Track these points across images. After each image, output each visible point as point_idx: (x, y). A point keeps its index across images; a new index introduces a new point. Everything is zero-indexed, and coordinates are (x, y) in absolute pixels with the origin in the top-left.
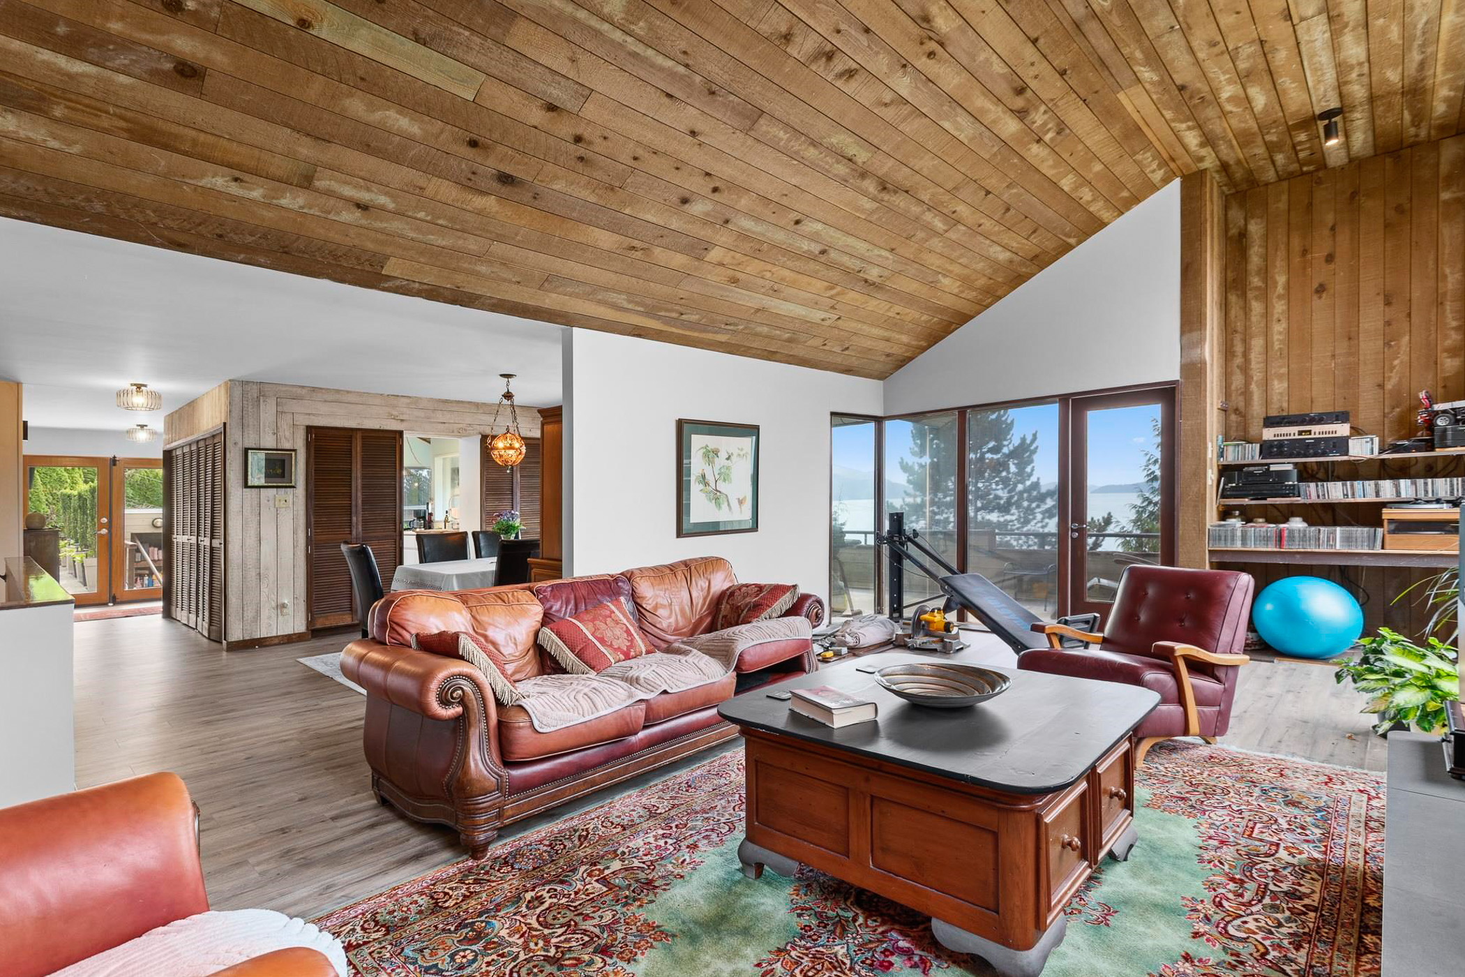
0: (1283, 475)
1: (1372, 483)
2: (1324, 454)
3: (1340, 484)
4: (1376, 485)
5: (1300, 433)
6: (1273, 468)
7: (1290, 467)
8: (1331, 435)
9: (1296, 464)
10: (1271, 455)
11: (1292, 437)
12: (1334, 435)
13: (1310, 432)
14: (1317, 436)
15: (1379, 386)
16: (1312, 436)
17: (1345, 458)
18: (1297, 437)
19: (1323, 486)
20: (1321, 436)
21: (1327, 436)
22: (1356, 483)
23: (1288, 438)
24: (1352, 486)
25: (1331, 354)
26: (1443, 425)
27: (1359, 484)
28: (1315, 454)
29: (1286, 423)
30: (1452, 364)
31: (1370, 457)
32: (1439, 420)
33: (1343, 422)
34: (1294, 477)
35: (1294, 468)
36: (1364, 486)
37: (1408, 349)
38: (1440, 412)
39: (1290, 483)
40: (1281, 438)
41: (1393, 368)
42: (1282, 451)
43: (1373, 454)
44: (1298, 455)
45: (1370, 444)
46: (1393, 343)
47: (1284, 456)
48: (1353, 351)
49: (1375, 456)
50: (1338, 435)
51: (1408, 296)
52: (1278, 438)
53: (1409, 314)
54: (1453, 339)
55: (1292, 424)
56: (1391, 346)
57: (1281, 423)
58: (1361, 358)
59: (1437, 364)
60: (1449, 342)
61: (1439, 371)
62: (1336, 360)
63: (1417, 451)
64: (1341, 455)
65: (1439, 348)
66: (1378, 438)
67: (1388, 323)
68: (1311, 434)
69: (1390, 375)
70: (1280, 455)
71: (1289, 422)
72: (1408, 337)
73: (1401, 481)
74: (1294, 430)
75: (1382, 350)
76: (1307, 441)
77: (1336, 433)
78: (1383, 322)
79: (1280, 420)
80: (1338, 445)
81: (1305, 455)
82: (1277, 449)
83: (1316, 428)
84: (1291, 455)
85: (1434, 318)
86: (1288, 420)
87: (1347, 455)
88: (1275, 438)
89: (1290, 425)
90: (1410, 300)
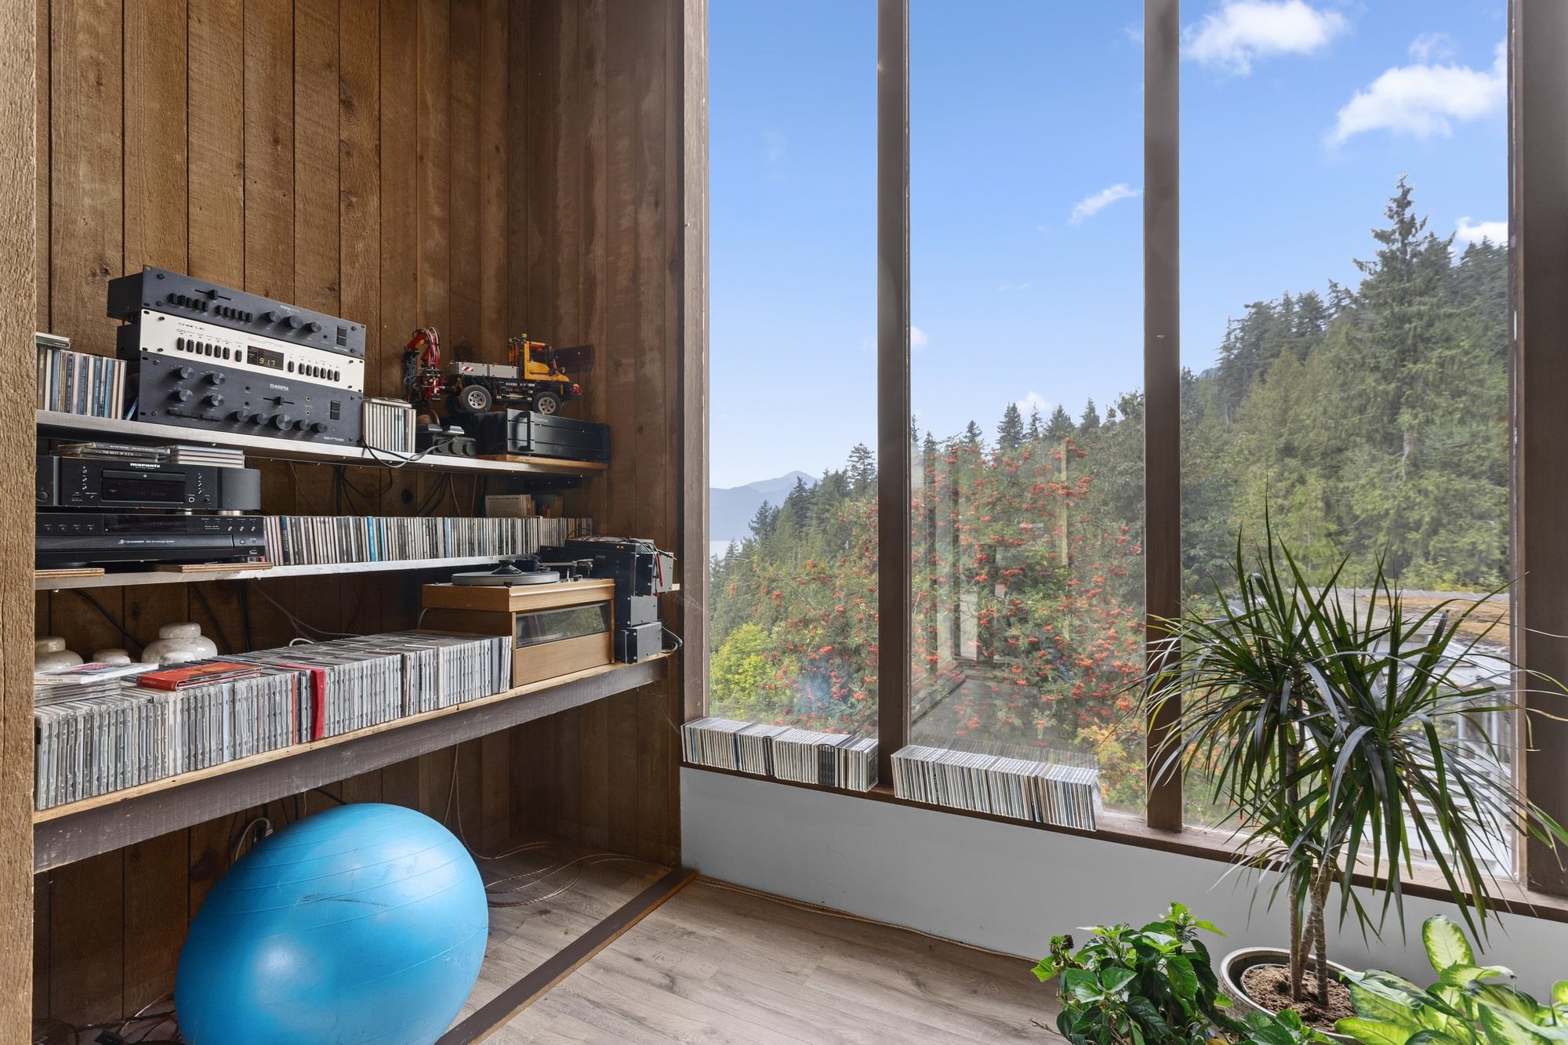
0: (218, 478)
1: (393, 521)
2: (313, 431)
3: (332, 521)
4: (401, 529)
5: (256, 355)
6: (186, 458)
7: (237, 462)
8: (325, 382)
9: (254, 457)
10: (174, 410)
11: (230, 363)
12: (331, 384)
13: (276, 360)
14: (295, 376)
16: (283, 374)
17: (355, 452)
18: (244, 365)
19: (296, 526)
20: (304, 378)
21: (318, 381)
22: (364, 520)
23: (220, 362)
24: (358, 528)
25: (235, 156)
26: (476, 407)
27: (369, 523)
28: (296, 429)
29: (217, 310)
30: (434, 289)
31: (408, 455)
32: (470, 397)
33: (352, 353)
34: (248, 492)
35: (248, 464)
36: (379, 529)
37: (377, 227)
38: (469, 380)
39: (237, 513)
40: (202, 358)
41: (353, 257)
42: (207, 402)
43: (406, 450)
44: (251, 424)
45: (401, 423)
46: (354, 200)
47: (212, 420)
48: (284, 176)
49: (410, 455)
50: (341, 385)
51: (377, 107)
52: (193, 356)
53: (378, 149)
54: (436, 240)
55: (233, 323)
56: (350, 205)
57: (204, 308)
58: (299, 205)
59: (416, 279)
60: (431, 244)
61: (419, 295)
62: (247, 182)
63: (466, 454)
64: (349, 442)
65: (419, 248)
66: (415, 411)
67: (346, 149)
68: (279, 366)
69: (350, 271)
70: (201, 418)
71: (226, 309)
72: (376, 199)
73: (440, 520)
74: (238, 340)
75: (335, 205)
76: (272, 386)
77: (336, 379)
78: (336, 138)
79: (202, 298)
80: (342, 413)
81: (271, 427)
82: (189, 392)
83: (294, 352)
84: (230, 422)
85: (412, 183)
86: (224, 304)
87: (361, 442)
88: (184, 355)
89: (226, 321)
90: (380, 119)
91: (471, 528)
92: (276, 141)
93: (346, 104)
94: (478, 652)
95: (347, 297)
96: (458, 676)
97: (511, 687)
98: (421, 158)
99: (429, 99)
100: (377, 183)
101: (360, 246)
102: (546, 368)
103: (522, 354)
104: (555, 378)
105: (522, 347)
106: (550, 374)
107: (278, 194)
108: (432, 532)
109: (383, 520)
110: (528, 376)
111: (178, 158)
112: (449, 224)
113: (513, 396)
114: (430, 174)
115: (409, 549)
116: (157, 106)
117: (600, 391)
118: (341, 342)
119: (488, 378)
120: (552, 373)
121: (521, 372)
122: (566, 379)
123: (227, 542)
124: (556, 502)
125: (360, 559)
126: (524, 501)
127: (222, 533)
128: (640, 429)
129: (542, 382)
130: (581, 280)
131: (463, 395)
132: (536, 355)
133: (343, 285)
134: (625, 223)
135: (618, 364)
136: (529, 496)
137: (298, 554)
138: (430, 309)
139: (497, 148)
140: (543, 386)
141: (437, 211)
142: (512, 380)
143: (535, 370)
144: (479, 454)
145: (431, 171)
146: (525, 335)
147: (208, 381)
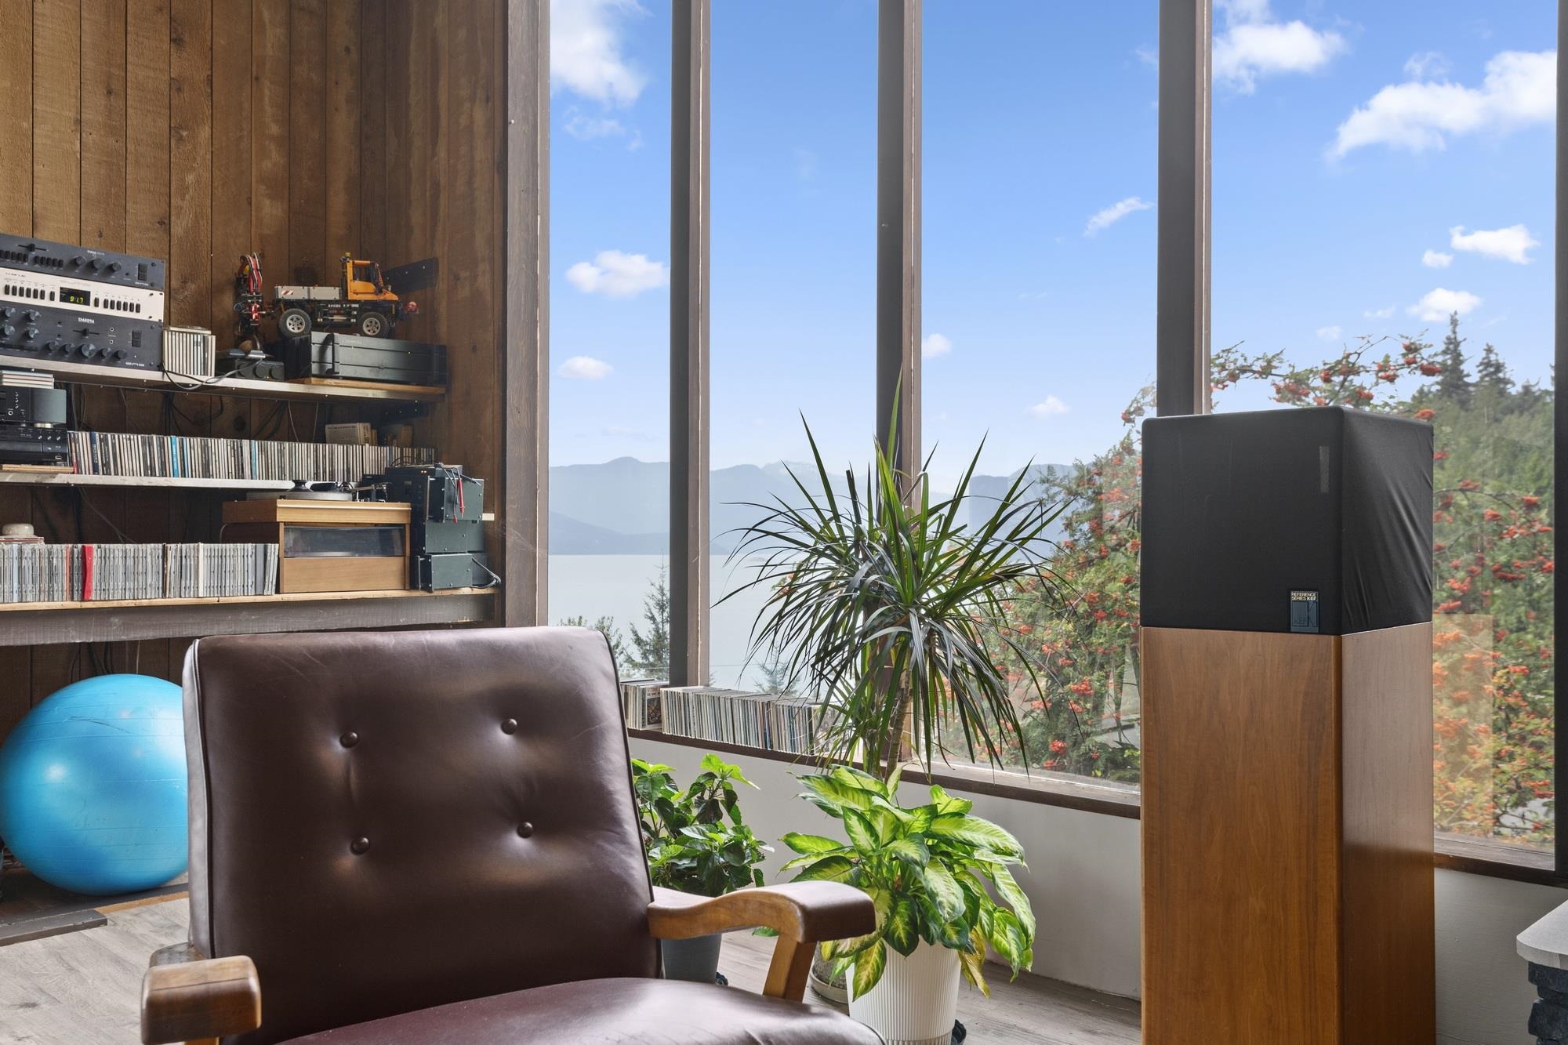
0: (30, 396)
1: (197, 441)
2: (115, 359)
3: (137, 439)
4: (205, 449)
5: (67, 295)
6: (8, 380)
7: (47, 383)
8: (128, 314)
9: (62, 380)
11: (46, 303)
12: (133, 315)
13: (83, 297)
14: (100, 310)
15: (161, 223)
16: (90, 309)
17: (155, 376)
18: (57, 304)
19: (104, 441)
20: (109, 312)
21: (121, 313)
22: (167, 439)
23: (38, 302)
24: (162, 446)
25: (72, 114)
26: (296, 331)
27: (173, 442)
28: (98, 358)
29: (36, 260)
30: (271, 211)
31: (204, 378)
32: (288, 321)
33: (152, 287)
34: (56, 411)
35: (56, 386)
36: (182, 448)
37: (209, 157)
38: (290, 304)
39: (48, 426)
40: (24, 300)
41: (184, 190)
42: (26, 336)
43: (205, 373)
44: (61, 354)
45: (200, 349)
46: (185, 133)
47: (30, 349)
48: (117, 123)
49: (210, 379)
50: (142, 316)
51: (209, 38)
52: (17, 299)
53: (210, 80)
54: (273, 159)
55: (48, 269)
56: (181, 139)
57: (24, 258)
58: (131, 147)
59: (250, 203)
60: (267, 165)
61: (253, 218)
62: (84, 135)
63: (273, 378)
64: (149, 367)
65: (254, 170)
66: (214, 337)
67: (176, 85)
68: (87, 302)
69: (180, 203)
70: (22, 348)
71: (43, 258)
72: (208, 129)
73: (246, 443)
74: (51, 283)
75: (166, 142)
76: (80, 320)
77: (138, 311)
78: (167, 78)
79: (22, 251)
80: (143, 342)
81: (78, 356)
82: (12, 328)
83: (99, 290)
84: (45, 352)
85: (246, 105)
86: (41, 254)
87: (160, 367)
88: (10, 298)
89: (43, 268)
90: (211, 49)
91: (281, 452)
92: (109, 93)
93: (177, 41)
94: (241, 554)
95: (178, 229)
96: (219, 572)
97: (278, 591)
98: (257, 79)
99: (266, 15)
100: (208, 112)
101: (190, 178)
102: (371, 287)
103: (345, 275)
104: (381, 297)
105: (344, 266)
106: (375, 293)
107: (112, 141)
108: (238, 454)
109: (186, 440)
110: (351, 296)
111: (25, 125)
112: (289, 142)
113: (337, 318)
114: (267, 92)
115: (213, 468)
116: (8, 84)
117: (443, 308)
118: (142, 276)
119: (309, 301)
120: (379, 291)
121: (344, 292)
122: (395, 298)
123: (40, 448)
124: (403, 431)
125: (164, 474)
126: (361, 429)
127: (35, 440)
128: (474, 349)
129: (367, 302)
130: (428, 185)
131: (281, 320)
132: (363, 274)
133: (173, 218)
134: (463, 121)
135: (457, 278)
136: (368, 425)
137: (106, 465)
138: (266, 232)
139: (347, 49)
140: (368, 307)
141: (274, 129)
142: (336, 302)
143: (360, 290)
144: (287, 378)
145: (269, 91)
146: (348, 254)
147: (27, 318)
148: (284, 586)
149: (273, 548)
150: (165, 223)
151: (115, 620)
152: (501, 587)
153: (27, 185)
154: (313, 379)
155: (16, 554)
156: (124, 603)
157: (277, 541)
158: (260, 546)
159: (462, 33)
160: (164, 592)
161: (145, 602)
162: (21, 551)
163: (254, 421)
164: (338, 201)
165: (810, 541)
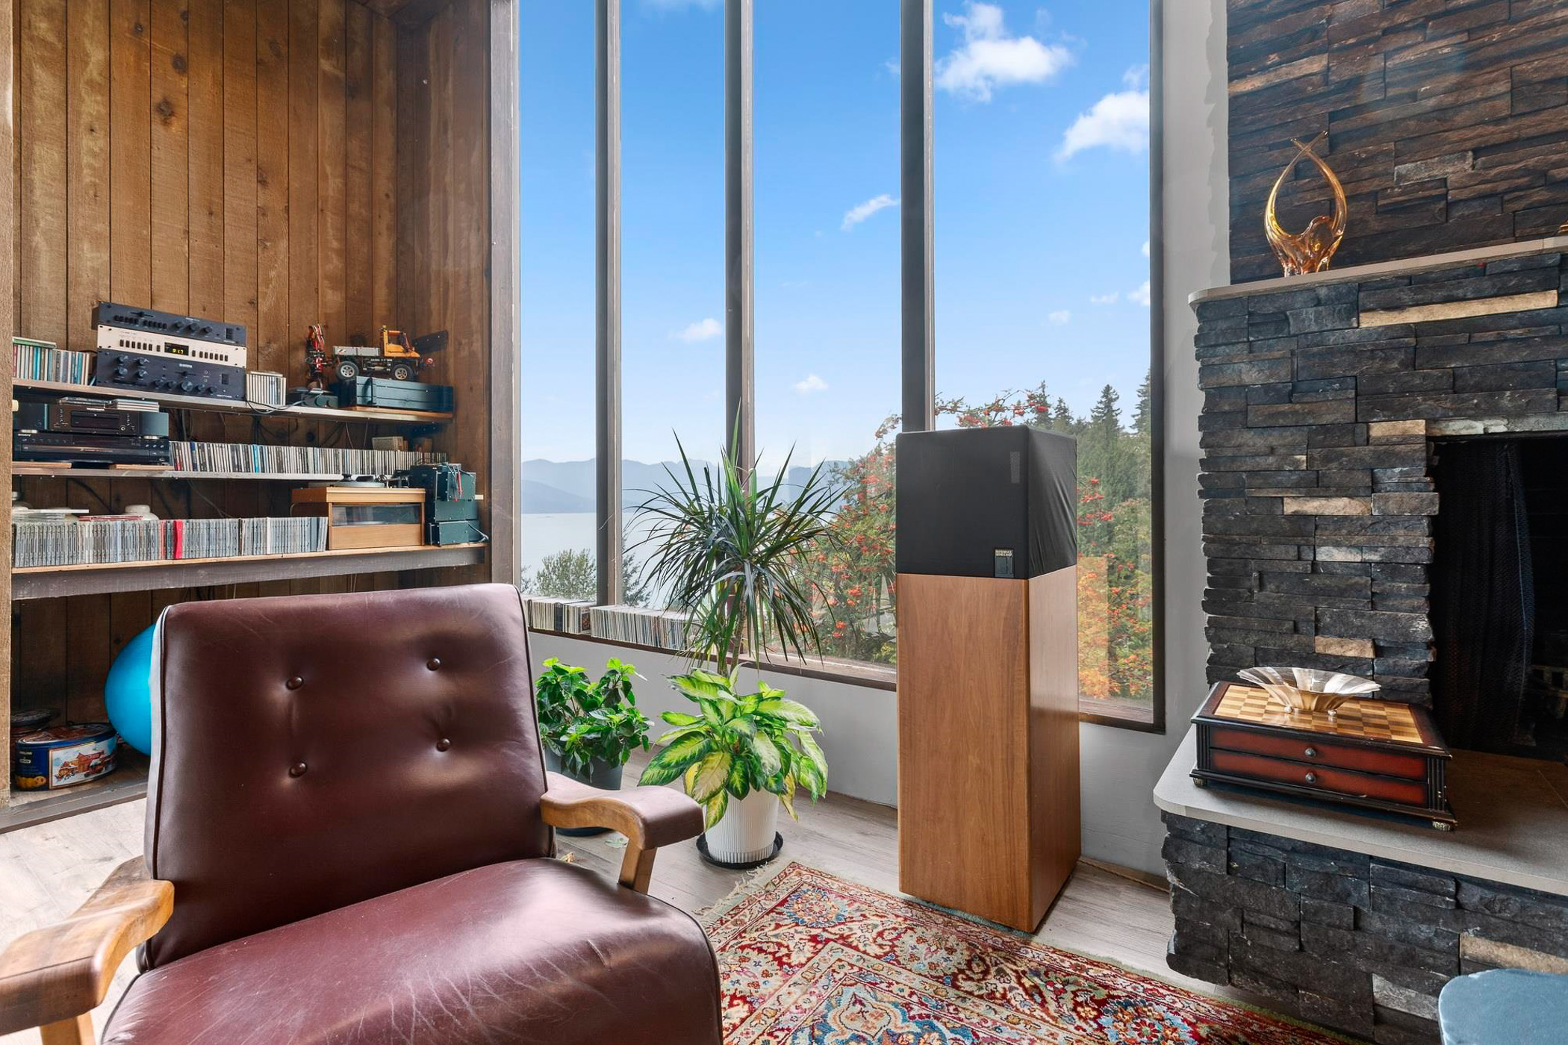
0: (140, 418)
1: (273, 448)
2: (209, 392)
3: (228, 447)
4: (279, 453)
5: (170, 348)
6: (122, 406)
7: (154, 408)
8: (218, 362)
9: (164, 407)
10: (115, 380)
11: (154, 353)
12: (223, 363)
13: (185, 350)
14: (197, 359)
15: (251, 303)
16: (189, 358)
17: (241, 404)
18: (162, 354)
19: (201, 449)
20: (203, 360)
21: (213, 361)
22: (250, 447)
23: (147, 352)
24: (246, 452)
25: (181, 227)
26: (348, 376)
27: (255, 450)
28: (195, 391)
29: (145, 323)
30: (332, 298)
31: (277, 406)
32: (342, 369)
33: (237, 344)
34: (162, 426)
35: (161, 410)
36: (262, 453)
37: (286, 260)
38: (344, 358)
39: (155, 438)
40: (136, 351)
41: (268, 281)
42: (137, 376)
43: (278, 403)
44: (166, 388)
45: (275, 386)
46: (268, 244)
47: (141, 385)
48: (216, 235)
49: (282, 406)
50: (230, 363)
51: (286, 182)
52: (130, 350)
53: (287, 209)
54: (335, 264)
55: (156, 330)
56: (265, 247)
57: (136, 322)
58: (228, 252)
59: (318, 292)
60: (330, 267)
61: (320, 303)
62: (191, 241)
63: (329, 407)
64: (235, 398)
65: (320, 271)
66: (285, 379)
67: (262, 212)
68: (187, 353)
69: (265, 290)
70: (134, 384)
71: (150, 322)
72: (285, 242)
73: (310, 449)
74: (158, 339)
75: (254, 249)
76: (181, 365)
77: (226, 360)
78: (255, 206)
79: (134, 317)
80: (230, 381)
81: (179, 390)
82: (125, 370)
83: (195, 345)
84: (153, 386)
85: (314, 228)
86: (149, 319)
87: (244, 399)
88: (124, 349)
89: (152, 329)
90: (288, 189)
91: (336, 455)
92: (211, 214)
93: (263, 182)
94: (299, 524)
95: (263, 307)
96: (282, 536)
97: (327, 548)
98: (322, 210)
99: (328, 169)
100: (286, 230)
101: (273, 274)
102: (401, 348)
103: (382, 340)
104: (408, 355)
105: (382, 334)
106: (404, 352)
107: (212, 246)
108: (304, 458)
109: (265, 448)
110: (387, 354)
111: (145, 232)
112: (346, 253)
113: (377, 368)
114: (329, 220)
115: (285, 466)
116: (130, 203)
117: (451, 362)
118: (229, 337)
119: (357, 357)
120: (406, 351)
121: (382, 351)
122: (418, 355)
123: (147, 453)
124: (427, 442)
125: (248, 470)
126: (396, 440)
127: (143, 447)
128: (471, 389)
129: (398, 358)
130: (442, 284)
131: (337, 369)
132: (397, 340)
133: (259, 300)
134: (464, 243)
135: (460, 344)
136: (401, 438)
137: (203, 465)
138: (329, 311)
139: (387, 196)
140: (397, 361)
141: (335, 244)
142: (377, 357)
143: (393, 350)
144: (340, 407)
145: (331, 220)
146: (385, 327)
147: (138, 363)
148: (332, 545)
149: (323, 520)
150: (254, 303)
151: (202, 572)
152: (489, 542)
153: (147, 273)
154: (358, 407)
155: (119, 527)
156: (208, 560)
157: (326, 514)
158: (314, 519)
159: (463, 187)
160: (240, 552)
161: (225, 559)
162: (123, 526)
163: (322, 437)
164: (381, 294)
165: (682, 515)
